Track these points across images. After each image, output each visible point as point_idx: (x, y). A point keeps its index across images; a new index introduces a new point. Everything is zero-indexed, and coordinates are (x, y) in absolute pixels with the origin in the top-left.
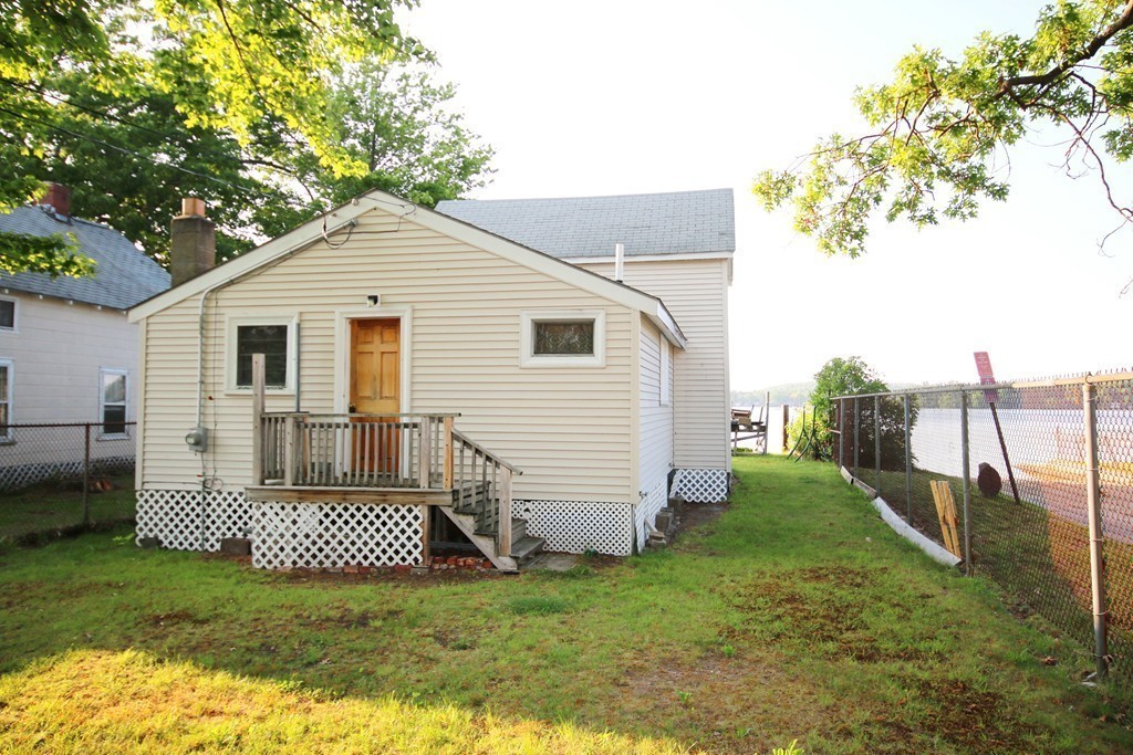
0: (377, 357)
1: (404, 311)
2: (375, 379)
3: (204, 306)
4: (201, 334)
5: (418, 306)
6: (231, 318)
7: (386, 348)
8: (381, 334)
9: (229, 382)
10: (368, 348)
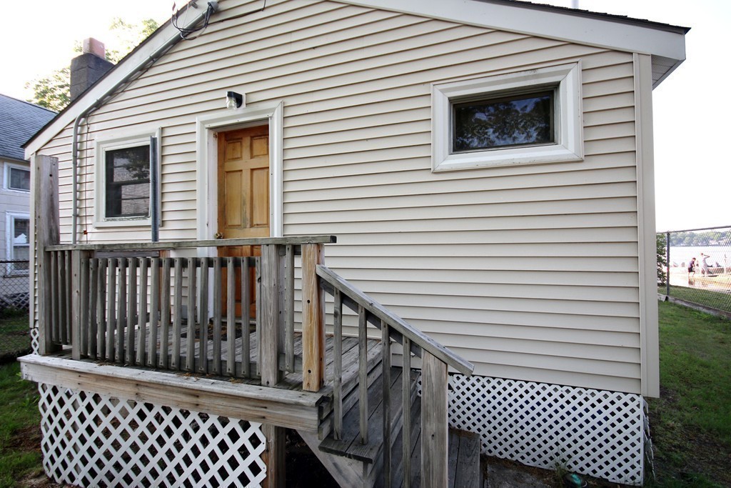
0: (246, 175)
1: (273, 110)
2: (244, 204)
3: (76, 134)
4: (75, 163)
5: (290, 102)
6: (99, 144)
7: (255, 163)
8: (251, 146)
9: (98, 213)
10: (237, 165)
